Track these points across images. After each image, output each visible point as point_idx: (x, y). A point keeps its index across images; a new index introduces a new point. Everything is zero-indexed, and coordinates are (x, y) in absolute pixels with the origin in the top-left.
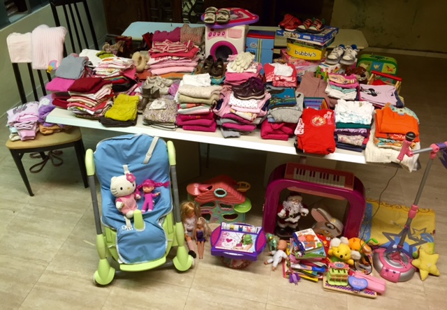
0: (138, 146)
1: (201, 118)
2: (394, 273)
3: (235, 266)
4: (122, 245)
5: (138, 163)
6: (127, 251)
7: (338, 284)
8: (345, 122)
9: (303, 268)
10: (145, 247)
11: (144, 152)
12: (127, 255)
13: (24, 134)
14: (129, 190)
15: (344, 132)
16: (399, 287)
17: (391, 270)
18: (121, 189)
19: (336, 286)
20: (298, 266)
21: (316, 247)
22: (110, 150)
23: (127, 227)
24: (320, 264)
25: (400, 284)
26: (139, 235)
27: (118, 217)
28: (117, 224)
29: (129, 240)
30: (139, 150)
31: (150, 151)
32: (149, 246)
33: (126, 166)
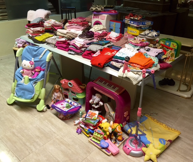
0: (39, 51)
1: (63, 44)
2: (128, 149)
3: (60, 117)
4: (18, 88)
5: (38, 58)
6: (18, 91)
7: (96, 141)
8: (118, 56)
9: (84, 127)
10: (25, 92)
11: (40, 54)
12: (17, 93)
13: (18, 45)
14: (28, 67)
15: (116, 60)
16: (128, 158)
17: (127, 147)
18: (25, 65)
19: (94, 142)
20: (83, 126)
21: (93, 118)
22: (29, 49)
23: (21, 82)
24: (92, 128)
25: (129, 157)
26: (24, 86)
27: (20, 76)
28: (18, 79)
29: (20, 87)
30: (39, 53)
31: (42, 54)
32: (26, 92)
33: (33, 58)
